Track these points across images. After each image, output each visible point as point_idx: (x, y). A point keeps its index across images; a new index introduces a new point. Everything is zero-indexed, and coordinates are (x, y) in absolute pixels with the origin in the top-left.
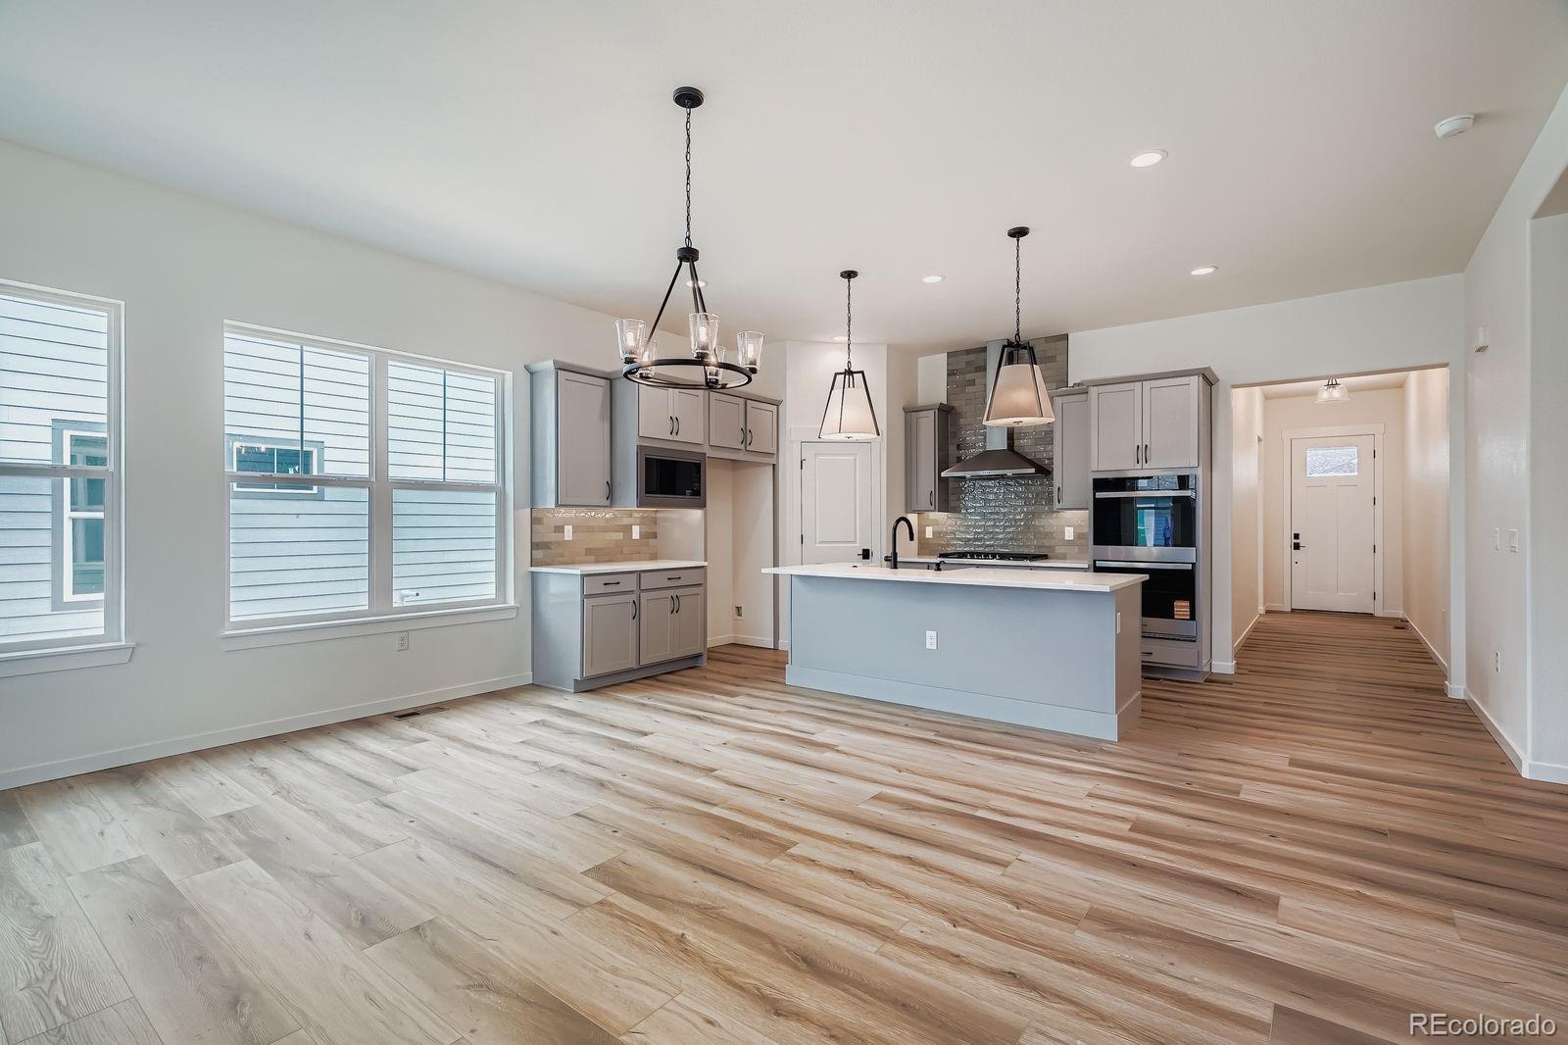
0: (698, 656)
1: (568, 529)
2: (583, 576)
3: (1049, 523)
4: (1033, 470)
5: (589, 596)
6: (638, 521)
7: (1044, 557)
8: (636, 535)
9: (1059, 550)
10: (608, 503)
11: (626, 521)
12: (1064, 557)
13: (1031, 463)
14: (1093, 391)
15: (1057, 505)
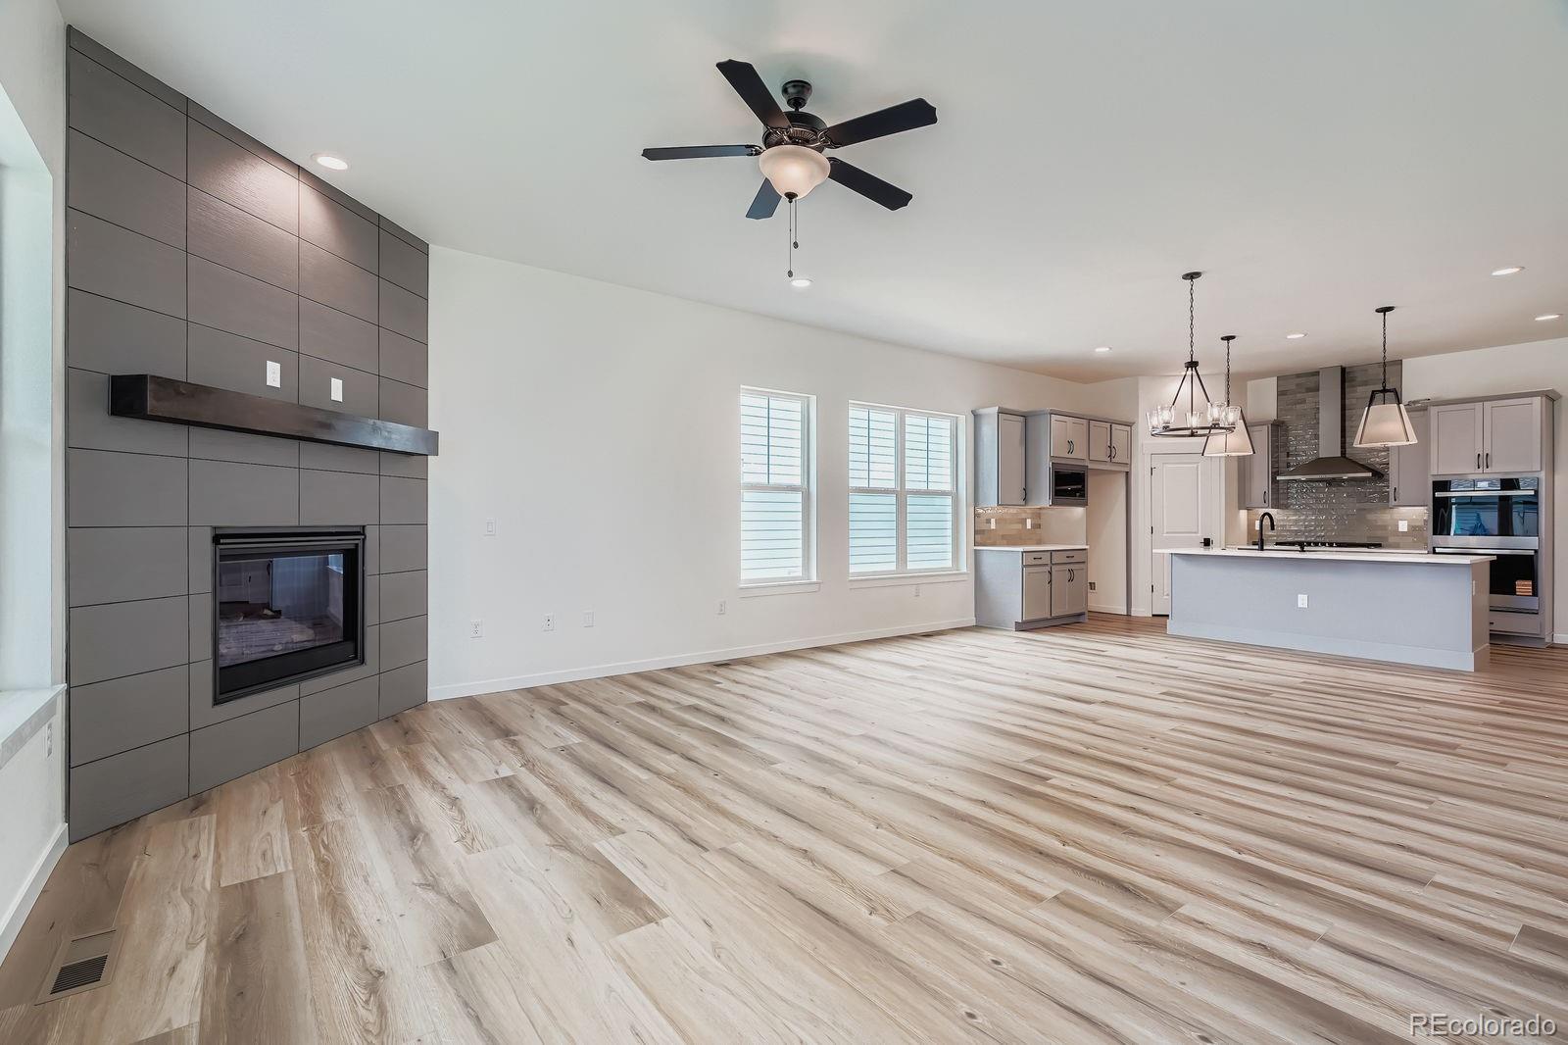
0: (1081, 614)
1: (993, 521)
2: (1023, 552)
3: (1385, 517)
4: (1370, 474)
5: (1027, 566)
6: (1029, 516)
7: (1378, 546)
8: (1029, 527)
9: (1392, 540)
10: (1023, 503)
11: (1024, 516)
12: (1397, 546)
13: (1366, 468)
14: (1433, 410)
15: (1392, 502)
